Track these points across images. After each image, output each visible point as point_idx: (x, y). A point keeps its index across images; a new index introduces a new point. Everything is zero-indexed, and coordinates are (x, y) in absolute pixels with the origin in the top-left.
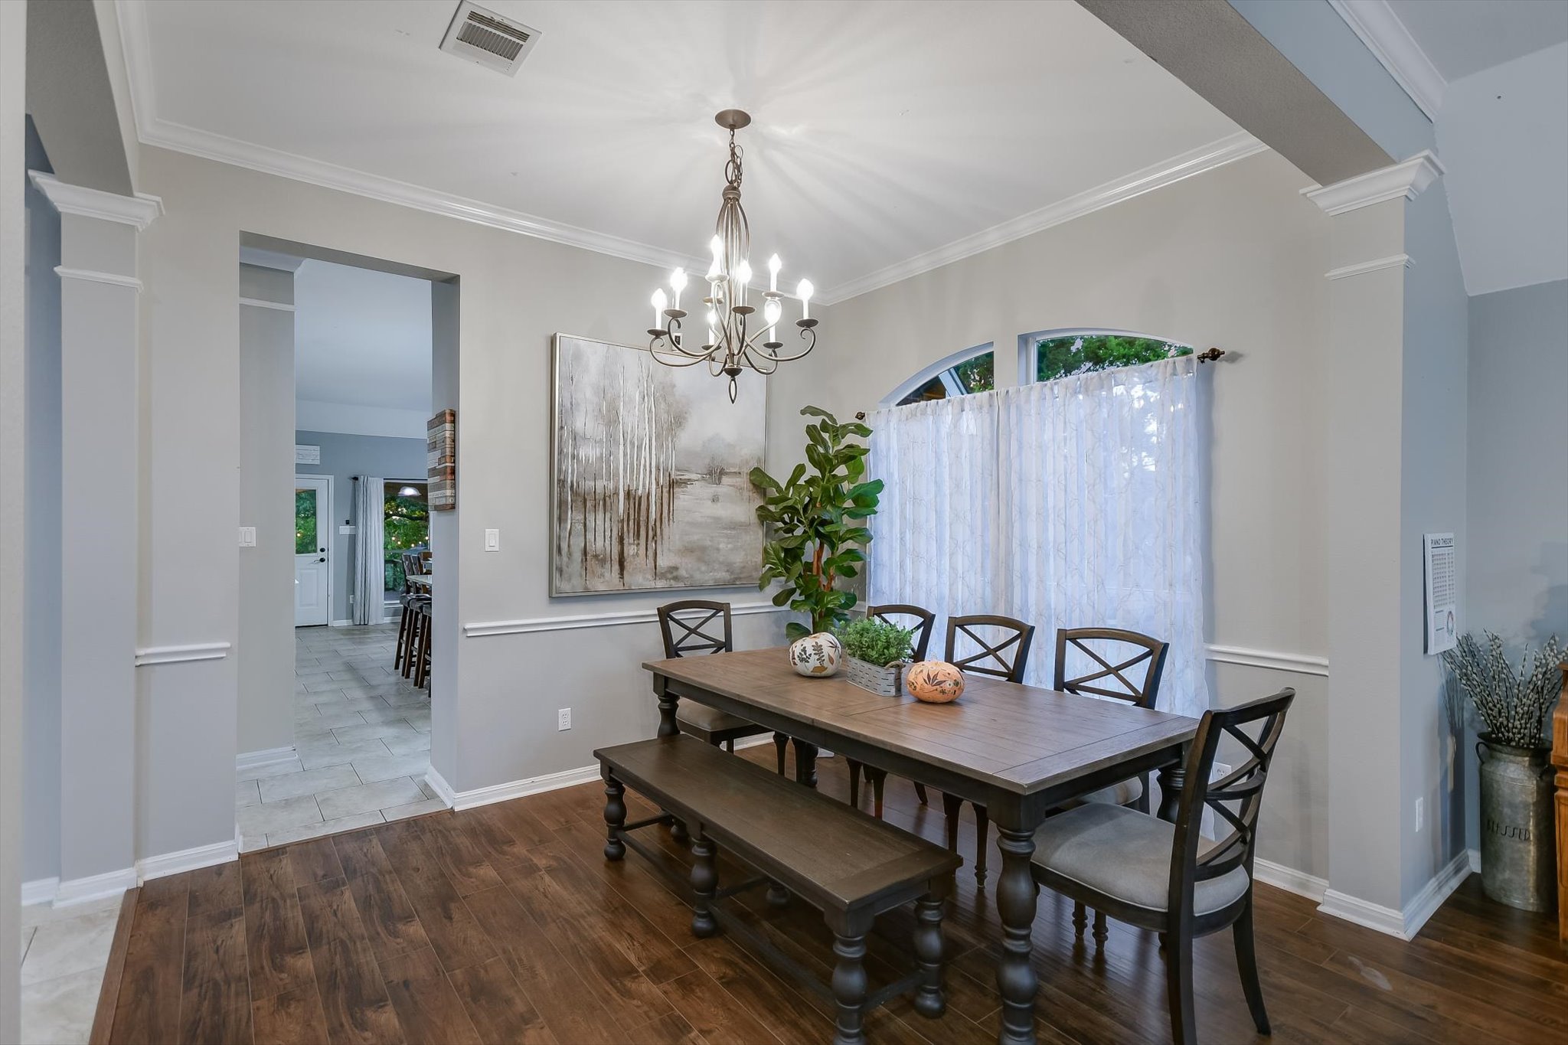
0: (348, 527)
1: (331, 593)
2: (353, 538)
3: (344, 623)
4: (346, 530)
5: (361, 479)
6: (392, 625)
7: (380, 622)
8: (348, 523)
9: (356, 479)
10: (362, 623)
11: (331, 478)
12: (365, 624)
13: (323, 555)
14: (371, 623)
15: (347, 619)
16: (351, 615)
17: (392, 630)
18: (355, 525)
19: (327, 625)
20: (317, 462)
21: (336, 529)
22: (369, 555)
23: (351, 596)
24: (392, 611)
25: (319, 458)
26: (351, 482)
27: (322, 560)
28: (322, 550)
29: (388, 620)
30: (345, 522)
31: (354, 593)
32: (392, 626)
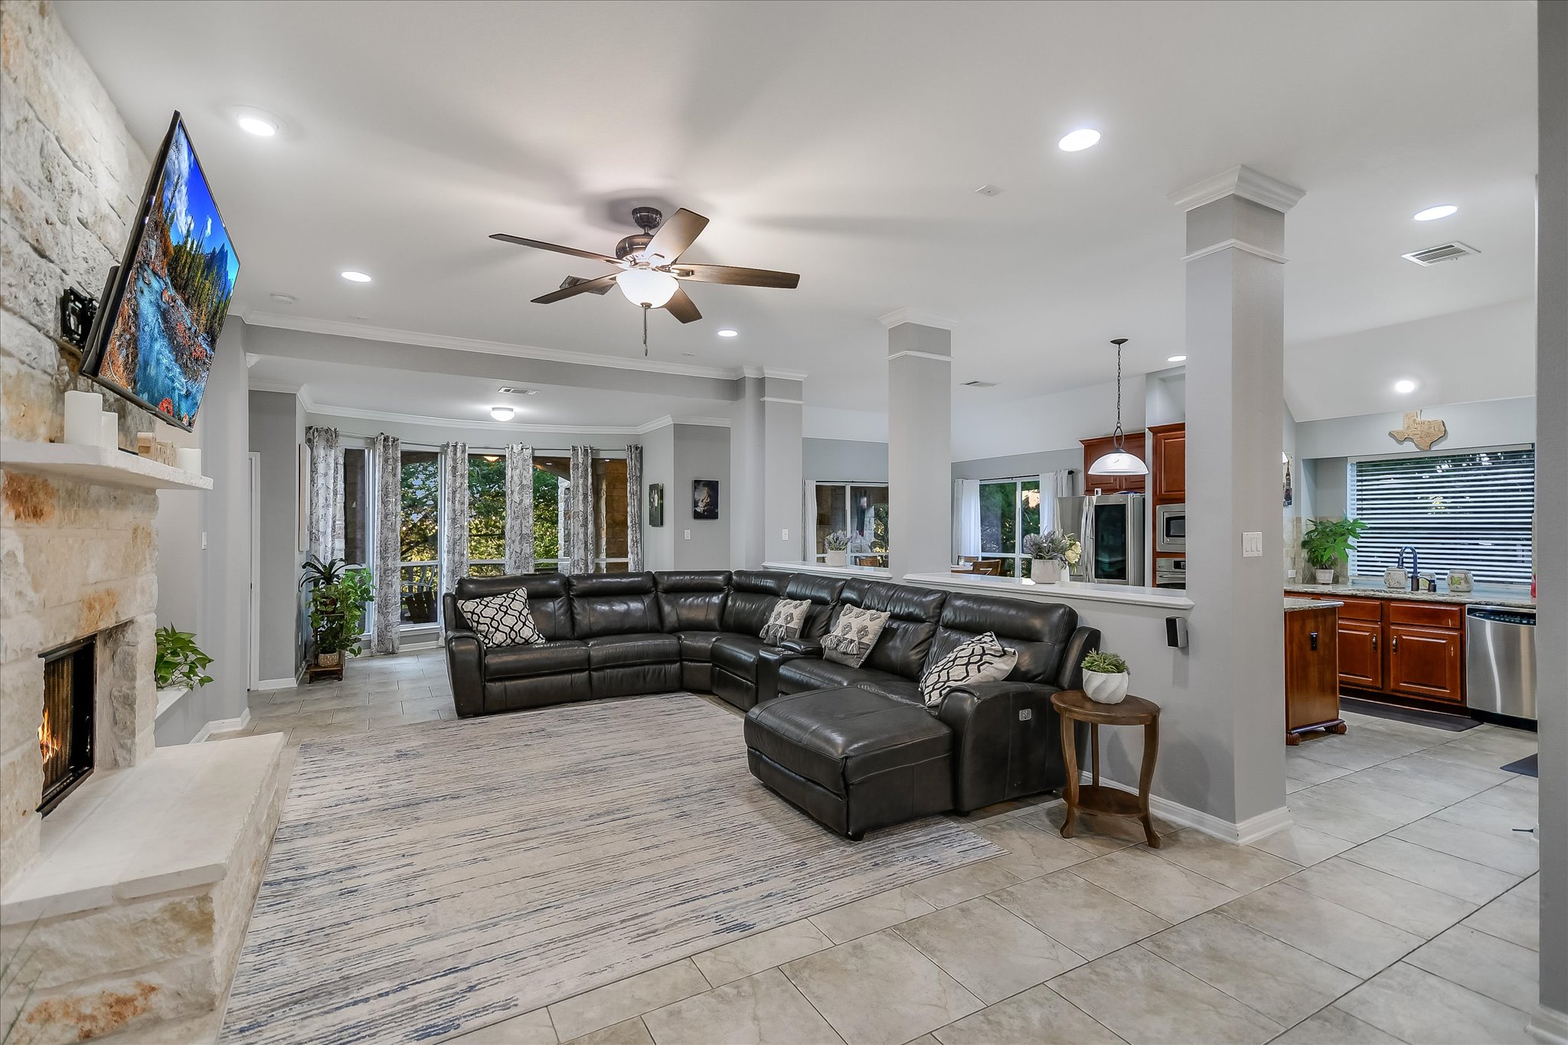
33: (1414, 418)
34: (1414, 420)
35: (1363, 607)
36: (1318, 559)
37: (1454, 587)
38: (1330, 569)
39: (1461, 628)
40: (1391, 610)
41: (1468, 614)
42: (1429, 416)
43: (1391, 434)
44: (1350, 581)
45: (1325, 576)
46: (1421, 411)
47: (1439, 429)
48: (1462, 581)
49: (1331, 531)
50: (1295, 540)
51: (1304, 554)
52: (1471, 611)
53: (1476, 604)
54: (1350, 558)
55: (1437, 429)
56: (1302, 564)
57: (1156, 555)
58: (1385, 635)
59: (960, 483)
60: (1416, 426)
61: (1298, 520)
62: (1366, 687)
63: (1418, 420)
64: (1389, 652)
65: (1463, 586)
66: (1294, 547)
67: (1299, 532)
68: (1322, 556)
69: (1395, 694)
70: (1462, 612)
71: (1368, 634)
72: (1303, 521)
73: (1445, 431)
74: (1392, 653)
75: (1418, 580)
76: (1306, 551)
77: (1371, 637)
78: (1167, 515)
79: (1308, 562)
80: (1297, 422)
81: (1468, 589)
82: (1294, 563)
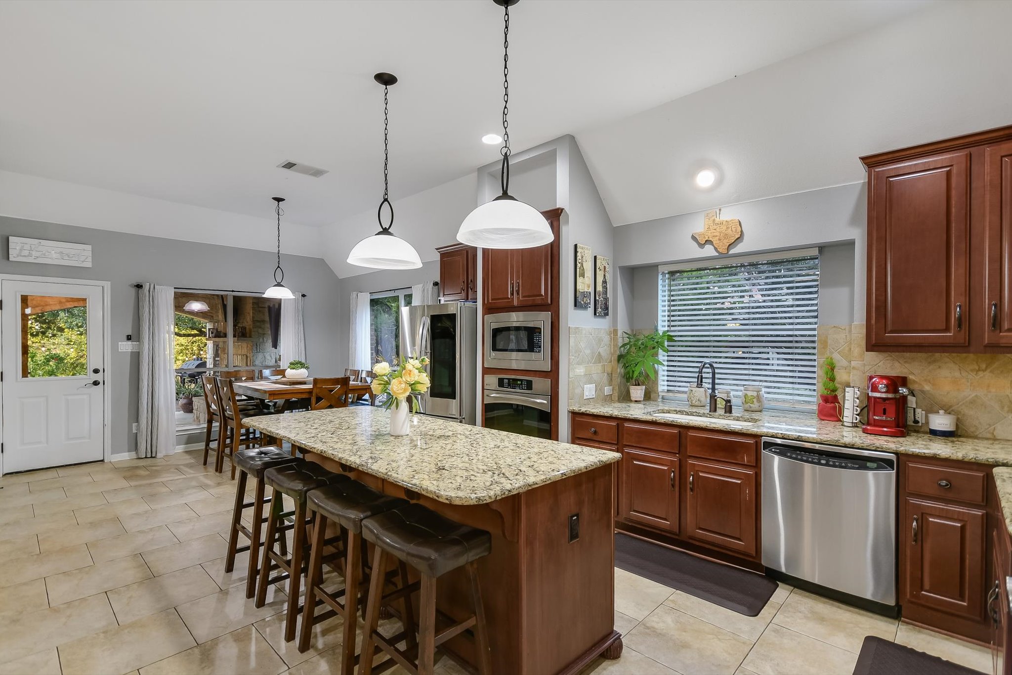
0: (130, 343)
1: (108, 421)
2: (136, 357)
3: (125, 457)
4: (127, 347)
5: (146, 287)
6: (187, 457)
7: (171, 453)
8: (129, 338)
9: (139, 286)
10: (149, 455)
11: (107, 285)
12: (152, 457)
13: (98, 377)
14: (159, 455)
15: (129, 451)
16: (135, 446)
17: (190, 466)
18: (139, 342)
19: (103, 461)
20: (89, 264)
21: (114, 347)
22: (156, 376)
23: (134, 425)
24: (185, 438)
25: (90, 259)
26: (133, 291)
27: (96, 383)
28: (96, 371)
29: (180, 449)
30: (125, 338)
31: (137, 421)
32: (189, 460)
33: (713, 218)
34: (714, 220)
35: (662, 435)
36: (629, 376)
37: (747, 406)
38: (643, 385)
39: (757, 465)
40: (688, 439)
41: (764, 450)
42: (728, 215)
43: (694, 238)
44: (660, 397)
45: (637, 392)
46: (720, 210)
47: (736, 230)
48: (755, 400)
49: (642, 344)
50: (612, 354)
51: (620, 370)
52: (768, 445)
53: (772, 436)
54: (661, 373)
55: (734, 229)
56: (617, 380)
57: (486, 371)
58: (682, 467)
59: (355, 296)
60: (715, 227)
61: (615, 331)
62: (664, 531)
63: (717, 220)
64: (686, 491)
65: (755, 406)
66: (611, 362)
67: (615, 345)
68: (633, 371)
69: (691, 541)
70: (757, 444)
71: (666, 468)
72: (620, 333)
73: (742, 231)
74: (689, 493)
75: (716, 400)
76: (621, 365)
77: (669, 471)
78: (495, 326)
79: (624, 377)
80: (615, 226)
81: (760, 409)
82: (611, 379)
